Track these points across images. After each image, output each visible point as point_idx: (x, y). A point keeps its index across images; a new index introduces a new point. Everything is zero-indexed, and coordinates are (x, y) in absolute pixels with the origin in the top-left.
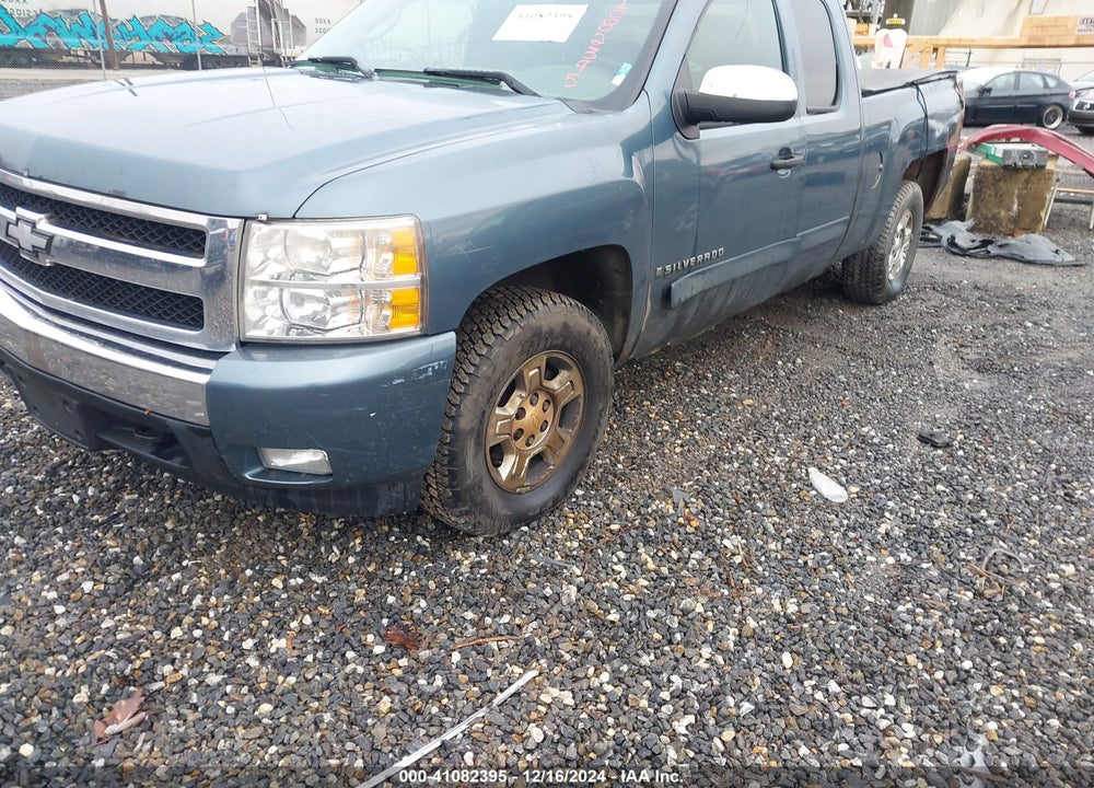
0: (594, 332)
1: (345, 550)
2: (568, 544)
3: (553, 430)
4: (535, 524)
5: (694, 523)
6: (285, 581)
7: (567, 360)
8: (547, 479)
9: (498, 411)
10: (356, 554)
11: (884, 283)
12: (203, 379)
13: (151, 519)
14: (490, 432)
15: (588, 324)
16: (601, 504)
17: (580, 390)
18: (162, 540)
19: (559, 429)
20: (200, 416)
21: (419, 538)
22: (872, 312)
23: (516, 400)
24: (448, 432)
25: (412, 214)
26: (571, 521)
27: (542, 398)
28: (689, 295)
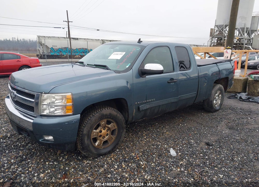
0: (118, 115)
1: (63, 158)
2: (109, 161)
3: (109, 136)
4: (104, 156)
5: (138, 158)
6: (49, 163)
7: (112, 121)
8: (108, 146)
9: (94, 131)
10: (65, 159)
11: (213, 107)
12: (32, 121)
13: (30, 149)
14: (92, 135)
15: (116, 114)
16: (120, 153)
17: (116, 127)
18: (30, 153)
19: (111, 135)
20: (31, 128)
21: (79, 157)
22: (210, 114)
23: (99, 129)
24: (81, 134)
25: (71, 92)
26: (112, 156)
27: (106, 129)
28: (146, 108)
